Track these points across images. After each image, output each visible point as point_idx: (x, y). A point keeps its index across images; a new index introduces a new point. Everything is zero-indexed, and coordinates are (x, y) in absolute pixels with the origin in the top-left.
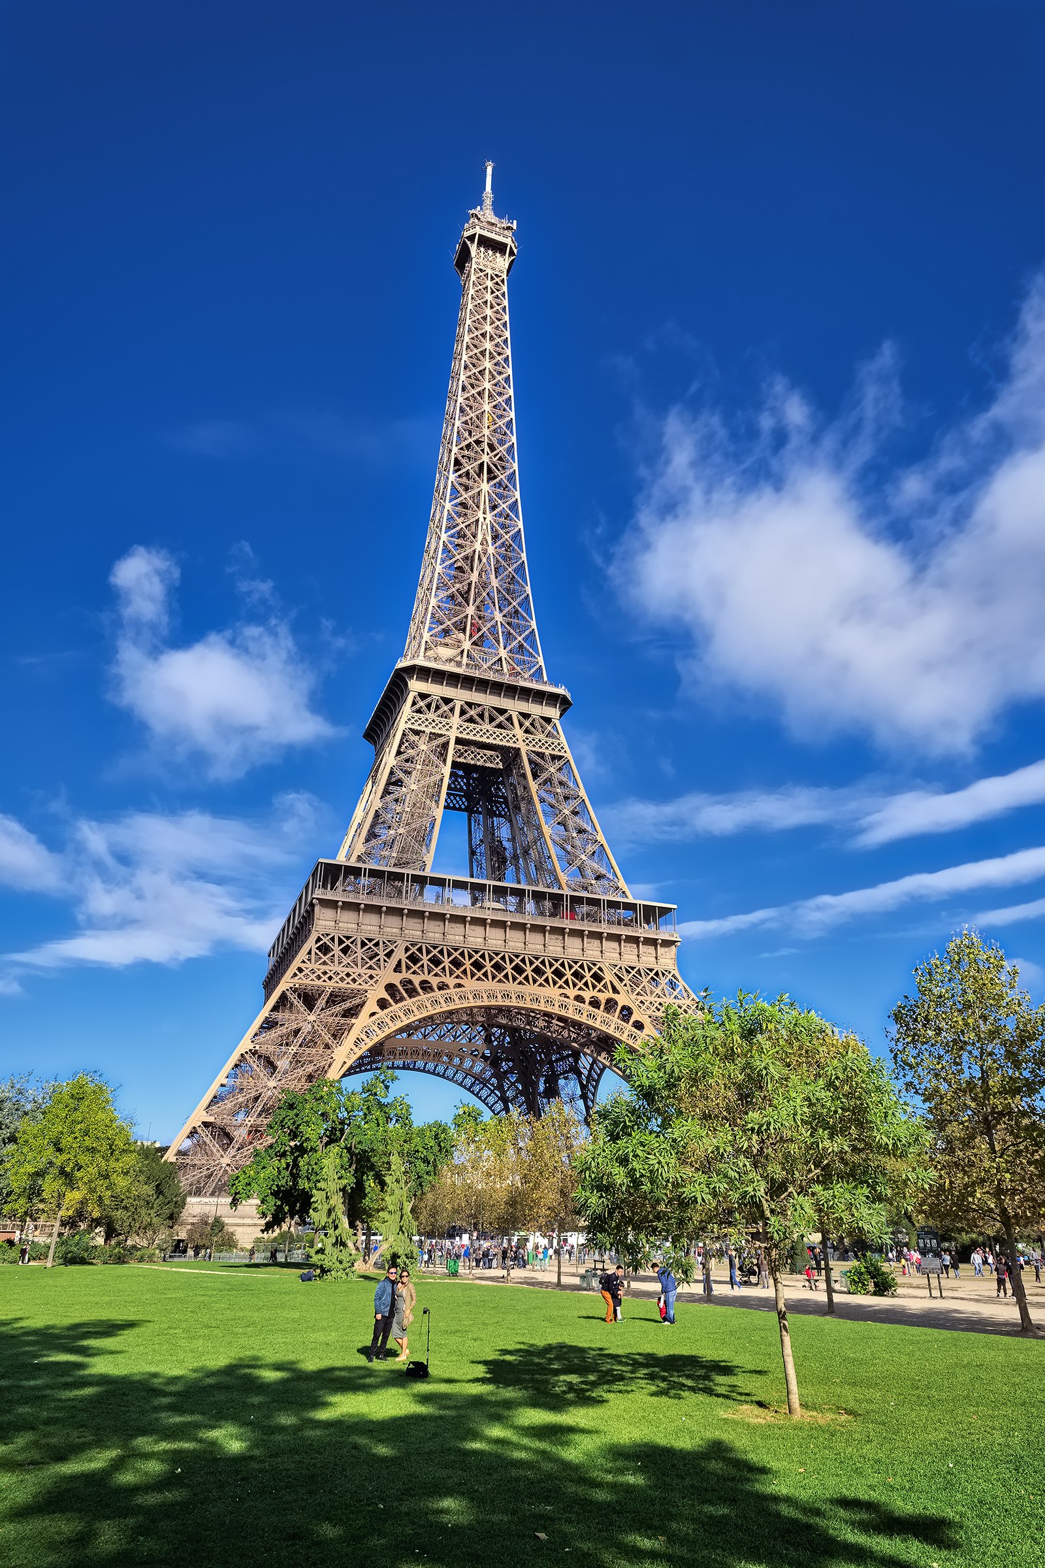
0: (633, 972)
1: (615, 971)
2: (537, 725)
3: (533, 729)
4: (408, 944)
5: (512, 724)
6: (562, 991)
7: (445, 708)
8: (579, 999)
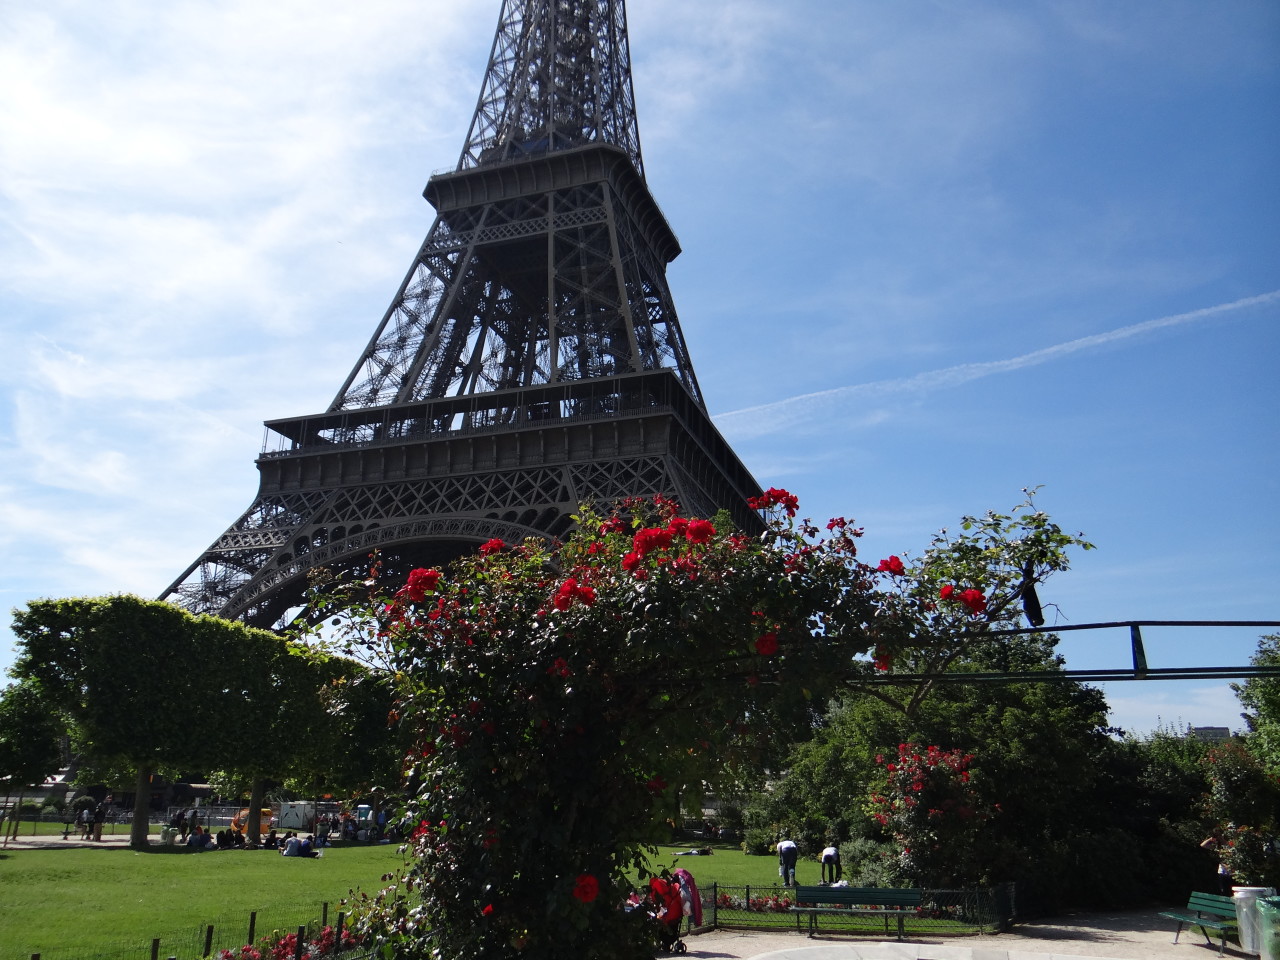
0: (601, 470)
1: (576, 472)
2: (578, 197)
3: (570, 205)
4: (344, 491)
5: (546, 209)
6: (494, 510)
7: (471, 218)
8: (510, 516)
